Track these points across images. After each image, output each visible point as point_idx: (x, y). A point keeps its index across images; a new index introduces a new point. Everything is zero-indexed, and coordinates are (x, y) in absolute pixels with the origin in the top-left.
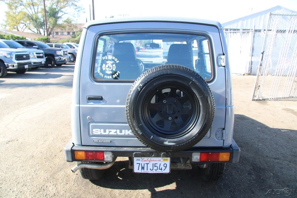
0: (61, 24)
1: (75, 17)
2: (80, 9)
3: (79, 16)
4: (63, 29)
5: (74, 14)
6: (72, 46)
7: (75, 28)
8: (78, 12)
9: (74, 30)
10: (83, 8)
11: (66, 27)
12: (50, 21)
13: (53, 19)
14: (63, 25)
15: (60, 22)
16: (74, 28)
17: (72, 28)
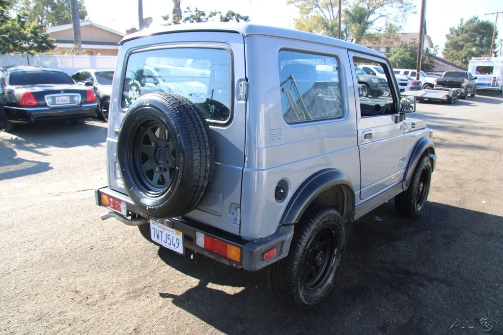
0: (373, 33)
1: (398, 22)
2: (408, 7)
3: (406, 20)
4: (376, 42)
5: (396, 16)
6: (372, 71)
7: (396, 40)
8: (403, 13)
9: (393, 43)
10: (412, 6)
11: (381, 39)
12: (352, 28)
13: (356, 26)
14: (377, 36)
15: (371, 30)
16: (394, 40)
17: (391, 40)
